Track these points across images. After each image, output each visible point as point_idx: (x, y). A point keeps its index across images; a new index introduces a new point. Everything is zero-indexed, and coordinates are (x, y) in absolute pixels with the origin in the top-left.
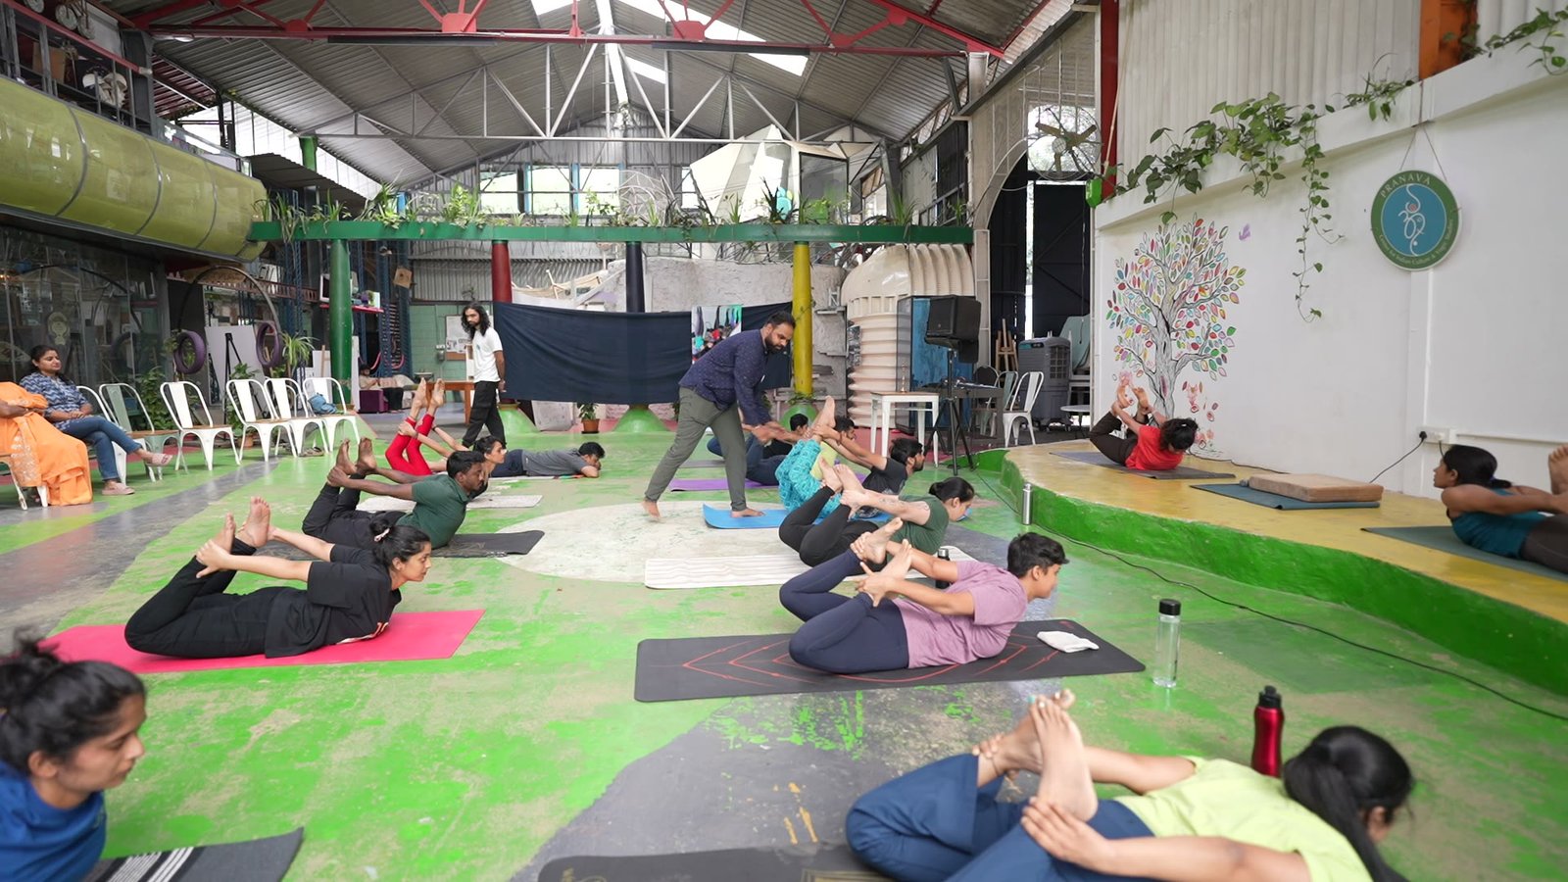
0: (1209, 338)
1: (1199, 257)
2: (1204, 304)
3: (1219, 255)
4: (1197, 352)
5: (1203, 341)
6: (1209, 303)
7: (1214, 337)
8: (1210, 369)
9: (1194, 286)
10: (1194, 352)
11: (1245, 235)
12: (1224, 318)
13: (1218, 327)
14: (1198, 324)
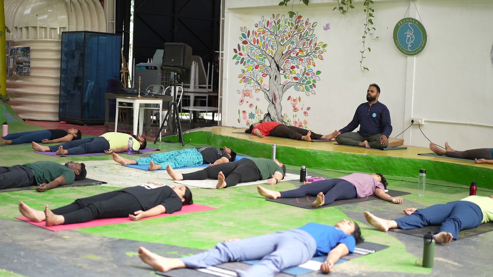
0: (305, 75)
1: (299, 34)
2: (303, 58)
3: (312, 35)
4: (297, 81)
5: (301, 76)
6: (306, 58)
7: (308, 74)
8: (305, 90)
9: (296, 48)
10: (294, 81)
11: (327, 28)
12: (315, 66)
13: (311, 70)
14: (298, 67)
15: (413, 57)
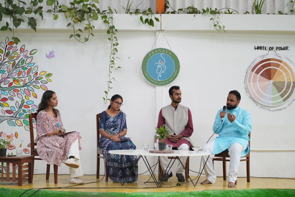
0: (23, 108)
1: (12, 62)
2: (19, 89)
3: (30, 63)
4: (12, 115)
5: (17, 110)
6: (23, 88)
7: (26, 107)
8: (24, 125)
9: (8, 78)
10: (7, 115)
11: (51, 55)
12: (36, 97)
13: (31, 102)
14: (12, 99)
15: (163, 87)
